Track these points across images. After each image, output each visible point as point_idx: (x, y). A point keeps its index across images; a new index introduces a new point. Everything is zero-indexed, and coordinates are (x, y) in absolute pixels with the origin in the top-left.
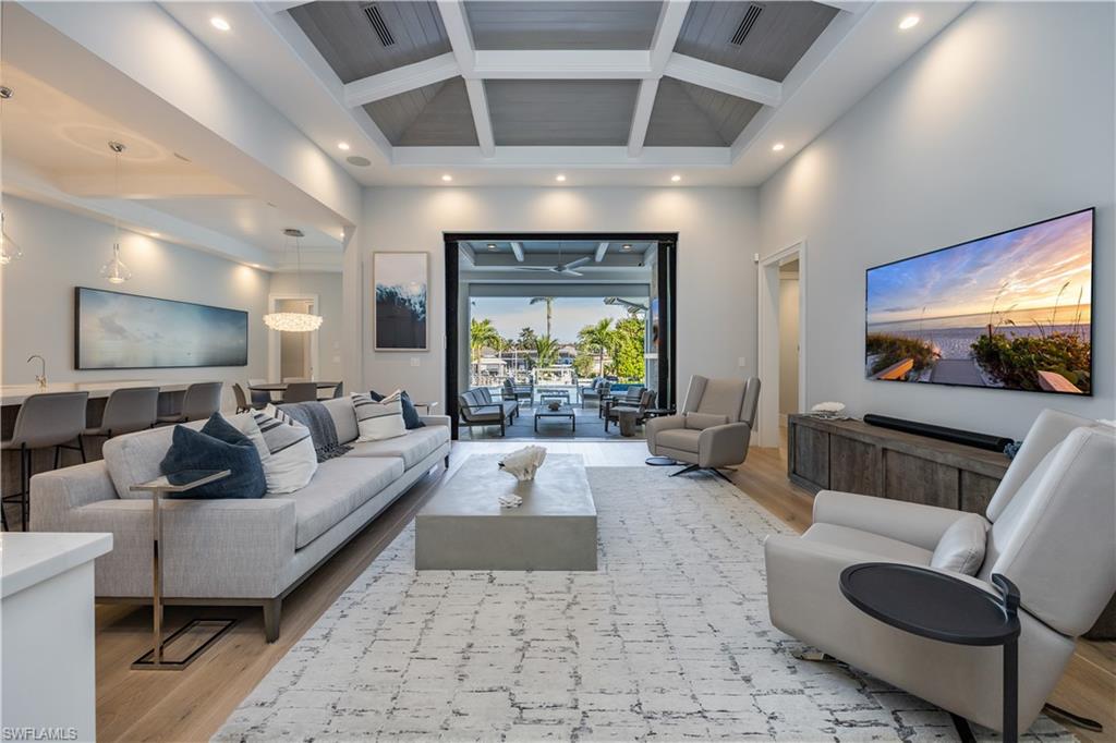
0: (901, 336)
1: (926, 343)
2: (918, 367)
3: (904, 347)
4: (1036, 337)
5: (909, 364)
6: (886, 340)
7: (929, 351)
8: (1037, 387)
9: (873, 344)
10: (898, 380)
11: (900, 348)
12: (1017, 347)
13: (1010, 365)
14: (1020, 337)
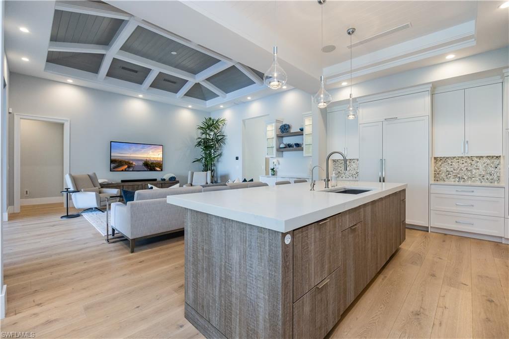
1: (131, 162)
2: (129, 167)
4: (154, 162)
5: (126, 166)
6: (118, 160)
7: (132, 164)
8: (155, 170)
9: (112, 161)
10: (122, 171)
13: (151, 167)
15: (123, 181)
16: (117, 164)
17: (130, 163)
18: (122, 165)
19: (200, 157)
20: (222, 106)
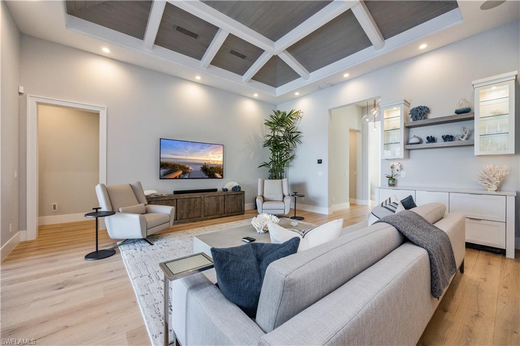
0: (177, 163)
1: (187, 166)
2: (184, 173)
3: (178, 167)
4: (214, 166)
5: (181, 172)
6: (171, 164)
7: (188, 168)
9: (163, 165)
10: (176, 178)
11: (177, 167)
12: (211, 168)
13: (210, 172)
14: (211, 166)
15: (176, 193)
16: (169, 169)
17: (185, 168)
18: (176, 171)
19: (268, 161)
20: (297, 94)
